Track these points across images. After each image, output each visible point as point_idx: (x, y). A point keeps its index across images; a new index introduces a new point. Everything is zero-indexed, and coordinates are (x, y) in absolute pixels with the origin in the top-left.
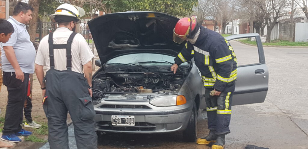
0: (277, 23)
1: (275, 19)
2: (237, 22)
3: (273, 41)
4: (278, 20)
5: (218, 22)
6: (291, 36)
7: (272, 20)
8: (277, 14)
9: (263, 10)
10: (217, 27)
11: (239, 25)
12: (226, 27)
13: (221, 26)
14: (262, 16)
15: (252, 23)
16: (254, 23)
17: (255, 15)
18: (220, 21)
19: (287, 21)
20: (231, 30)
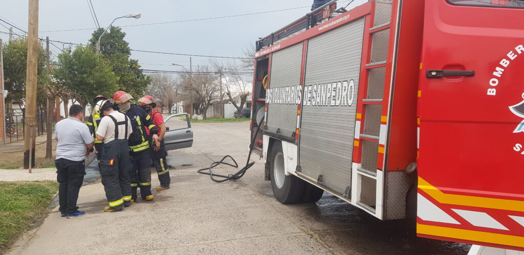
0: (211, 104)
1: (209, 101)
2: (181, 103)
3: (208, 119)
4: (211, 102)
5: (165, 104)
6: (221, 114)
7: (207, 102)
8: (210, 97)
9: (199, 95)
10: (164, 108)
11: (183, 106)
12: (172, 108)
13: (168, 107)
14: (199, 99)
15: (192, 105)
16: (194, 105)
17: (194, 98)
18: (166, 102)
19: (218, 103)
20: (176, 110)
